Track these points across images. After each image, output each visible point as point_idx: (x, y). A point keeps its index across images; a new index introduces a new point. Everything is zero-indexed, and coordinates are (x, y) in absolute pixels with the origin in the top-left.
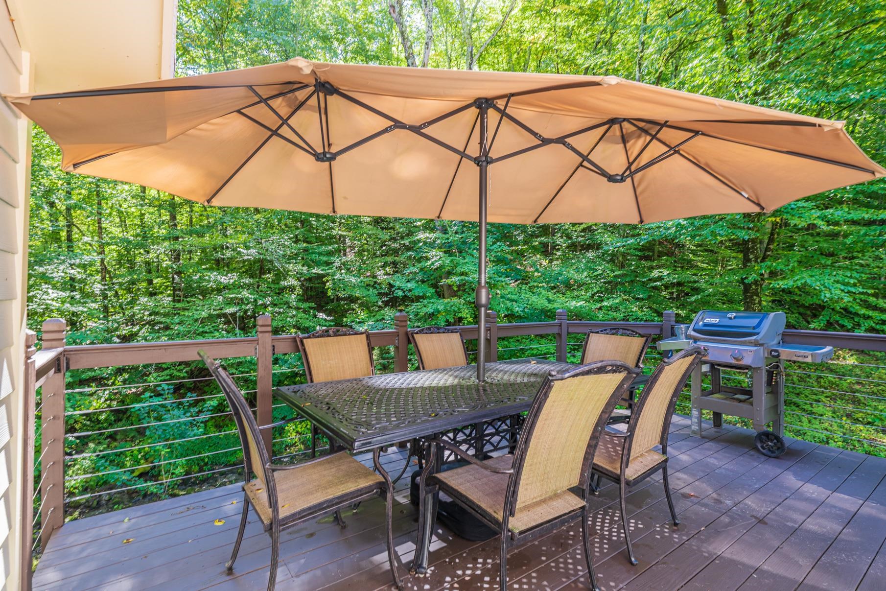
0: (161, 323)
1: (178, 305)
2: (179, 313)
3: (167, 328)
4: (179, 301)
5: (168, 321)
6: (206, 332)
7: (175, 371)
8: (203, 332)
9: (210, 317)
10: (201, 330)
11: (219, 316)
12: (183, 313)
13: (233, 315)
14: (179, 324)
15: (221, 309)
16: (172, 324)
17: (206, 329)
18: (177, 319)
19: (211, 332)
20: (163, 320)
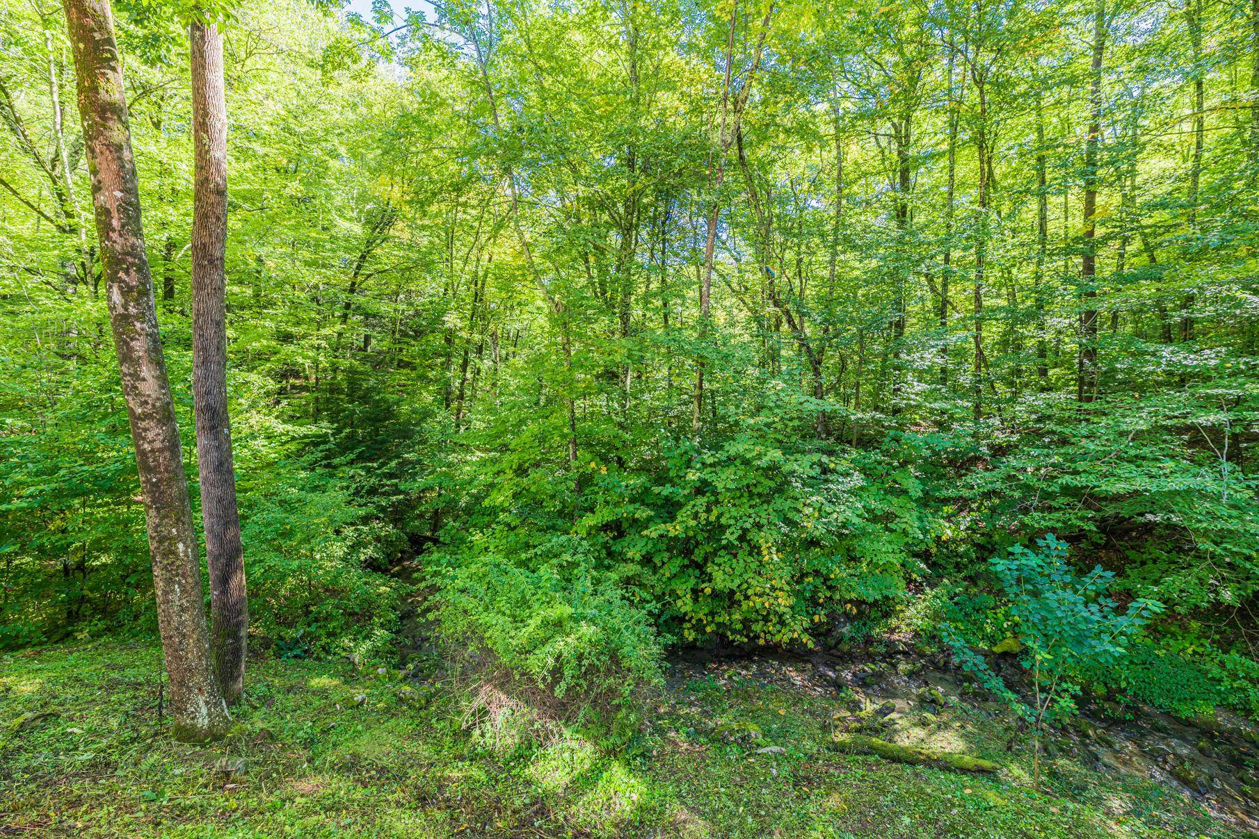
0: (1054, 433)
1: (1086, 406)
2: (1087, 420)
3: (1064, 442)
4: (1089, 400)
5: (1067, 431)
6: (1144, 458)
7: (1072, 517)
8: (1136, 456)
9: (1157, 429)
10: (1132, 452)
11: (1180, 431)
12: (1096, 420)
13: (1215, 431)
14: (1087, 437)
15: (1185, 416)
16: (1075, 436)
17: (1145, 451)
18: (1083, 429)
19: (1157, 460)
20: (1059, 429)
